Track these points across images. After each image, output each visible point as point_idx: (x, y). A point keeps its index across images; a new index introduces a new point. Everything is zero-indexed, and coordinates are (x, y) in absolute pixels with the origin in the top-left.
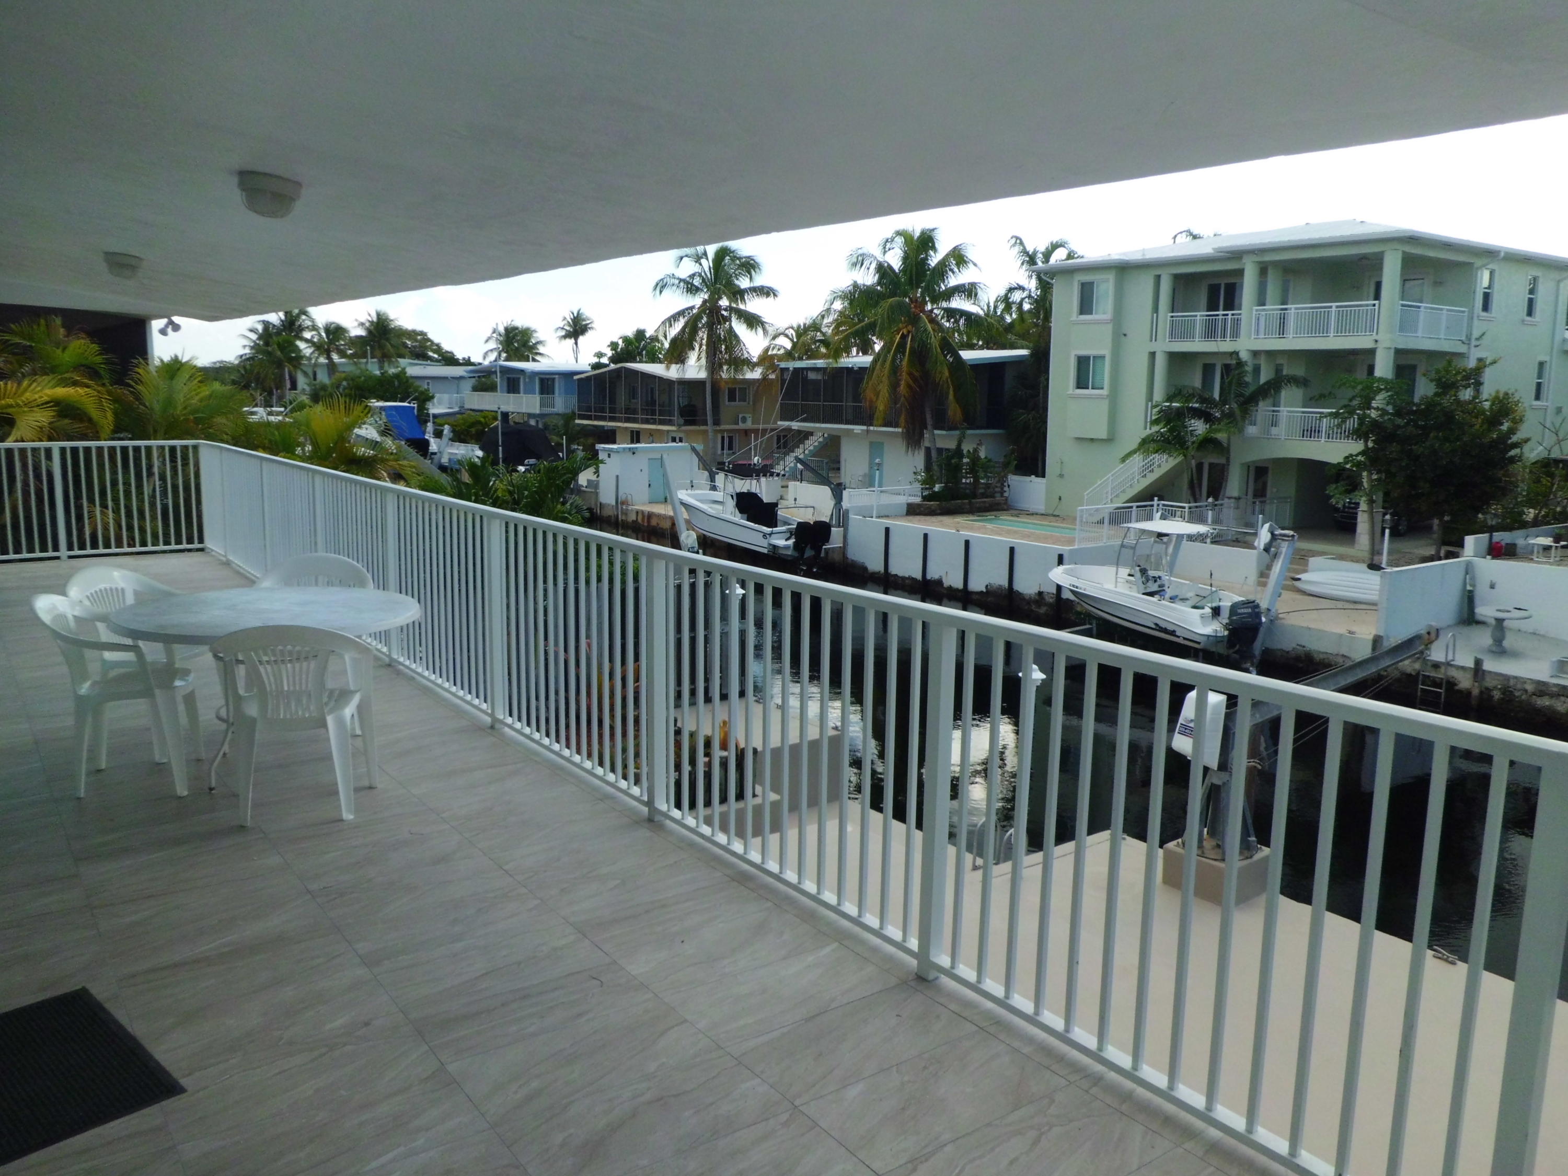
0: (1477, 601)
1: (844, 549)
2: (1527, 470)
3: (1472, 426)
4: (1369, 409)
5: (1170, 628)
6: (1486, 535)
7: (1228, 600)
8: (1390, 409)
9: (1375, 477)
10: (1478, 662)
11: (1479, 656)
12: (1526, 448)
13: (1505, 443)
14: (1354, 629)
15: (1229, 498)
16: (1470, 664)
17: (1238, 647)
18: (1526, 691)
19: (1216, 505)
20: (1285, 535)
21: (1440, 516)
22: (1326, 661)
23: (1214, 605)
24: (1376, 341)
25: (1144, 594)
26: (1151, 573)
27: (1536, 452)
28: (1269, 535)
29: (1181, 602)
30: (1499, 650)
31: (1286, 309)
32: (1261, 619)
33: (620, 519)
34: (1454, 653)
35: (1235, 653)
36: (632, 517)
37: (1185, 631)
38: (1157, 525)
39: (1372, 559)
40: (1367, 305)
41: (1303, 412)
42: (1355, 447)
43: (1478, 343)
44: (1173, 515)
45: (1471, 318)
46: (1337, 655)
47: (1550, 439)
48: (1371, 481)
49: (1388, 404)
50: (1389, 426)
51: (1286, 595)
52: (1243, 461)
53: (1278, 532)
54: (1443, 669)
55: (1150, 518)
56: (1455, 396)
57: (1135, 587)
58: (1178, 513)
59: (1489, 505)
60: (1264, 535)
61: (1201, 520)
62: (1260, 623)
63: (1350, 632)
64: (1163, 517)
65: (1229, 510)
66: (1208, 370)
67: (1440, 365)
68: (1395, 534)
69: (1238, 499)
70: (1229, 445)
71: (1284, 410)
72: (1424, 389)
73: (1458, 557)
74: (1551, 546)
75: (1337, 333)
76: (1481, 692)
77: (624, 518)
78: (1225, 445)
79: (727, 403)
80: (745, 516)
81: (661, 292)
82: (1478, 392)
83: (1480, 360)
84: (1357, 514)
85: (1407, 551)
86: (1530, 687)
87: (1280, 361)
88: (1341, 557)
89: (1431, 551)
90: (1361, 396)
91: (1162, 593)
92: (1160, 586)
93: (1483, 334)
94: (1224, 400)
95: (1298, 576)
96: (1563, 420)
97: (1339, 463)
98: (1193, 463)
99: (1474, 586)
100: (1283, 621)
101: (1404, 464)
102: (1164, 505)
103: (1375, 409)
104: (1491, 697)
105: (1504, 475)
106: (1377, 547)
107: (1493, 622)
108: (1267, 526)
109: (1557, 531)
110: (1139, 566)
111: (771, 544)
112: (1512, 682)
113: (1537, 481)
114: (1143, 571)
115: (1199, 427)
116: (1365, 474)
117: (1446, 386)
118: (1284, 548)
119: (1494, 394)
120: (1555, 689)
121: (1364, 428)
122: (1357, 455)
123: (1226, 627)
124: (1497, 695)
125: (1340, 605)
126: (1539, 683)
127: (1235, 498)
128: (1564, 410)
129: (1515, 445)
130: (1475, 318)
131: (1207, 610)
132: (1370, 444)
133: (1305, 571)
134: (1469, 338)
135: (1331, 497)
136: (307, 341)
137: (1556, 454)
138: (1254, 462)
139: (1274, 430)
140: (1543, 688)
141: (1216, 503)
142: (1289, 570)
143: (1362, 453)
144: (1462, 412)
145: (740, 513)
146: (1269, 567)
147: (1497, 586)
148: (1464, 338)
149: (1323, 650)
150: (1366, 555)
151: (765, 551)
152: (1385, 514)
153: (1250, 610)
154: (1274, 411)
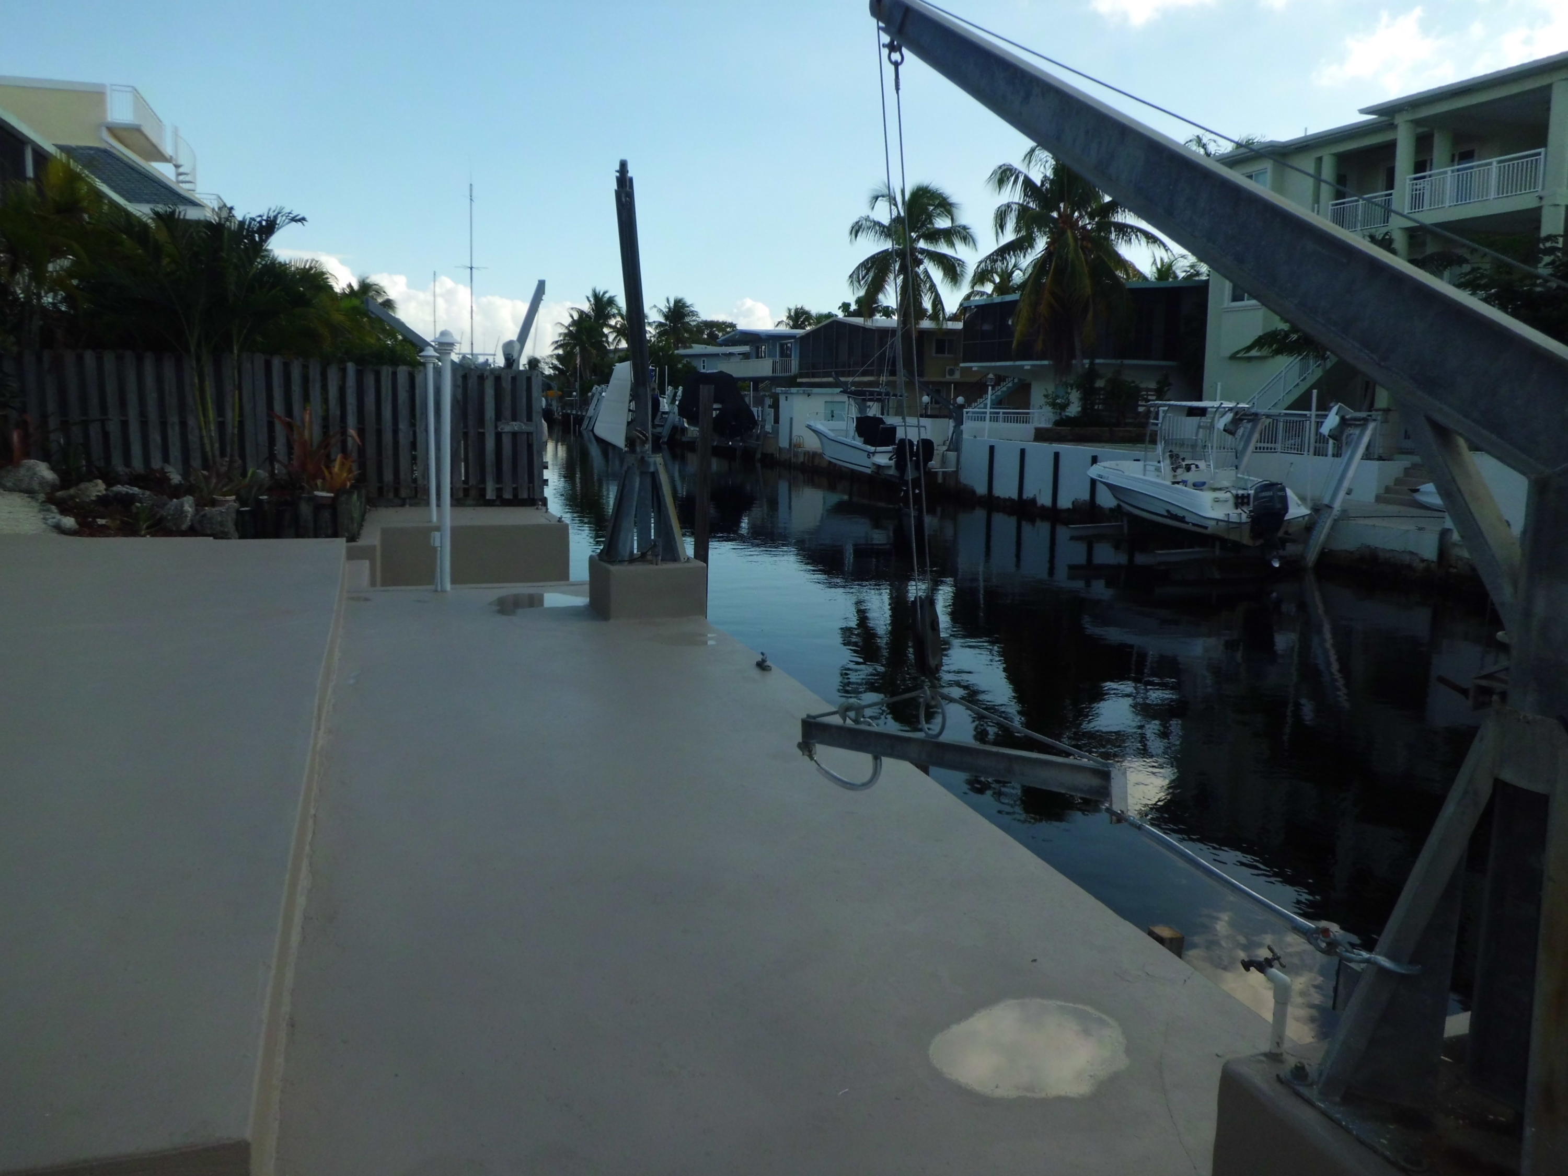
1: (956, 473)
5: (1180, 513)
14: (1425, 526)
20: (1357, 419)
22: (1392, 559)
23: (1242, 492)
24: (1541, 198)
25: (1171, 482)
26: (1187, 460)
28: (1337, 419)
31: (1442, 174)
33: (792, 461)
36: (801, 459)
37: (1195, 516)
40: (1533, 155)
46: (1404, 552)
53: (1350, 415)
60: (1331, 419)
63: (1419, 529)
75: (1498, 194)
77: (795, 460)
79: (934, 355)
80: (863, 439)
81: (856, 236)
108: (1335, 408)
110: (1170, 451)
111: (874, 464)
114: (1175, 457)
118: (1356, 434)
123: (1249, 514)
136: (611, 327)
145: (859, 436)
149: (1388, 548)
151: (869, 471)
153: (1271, 494)
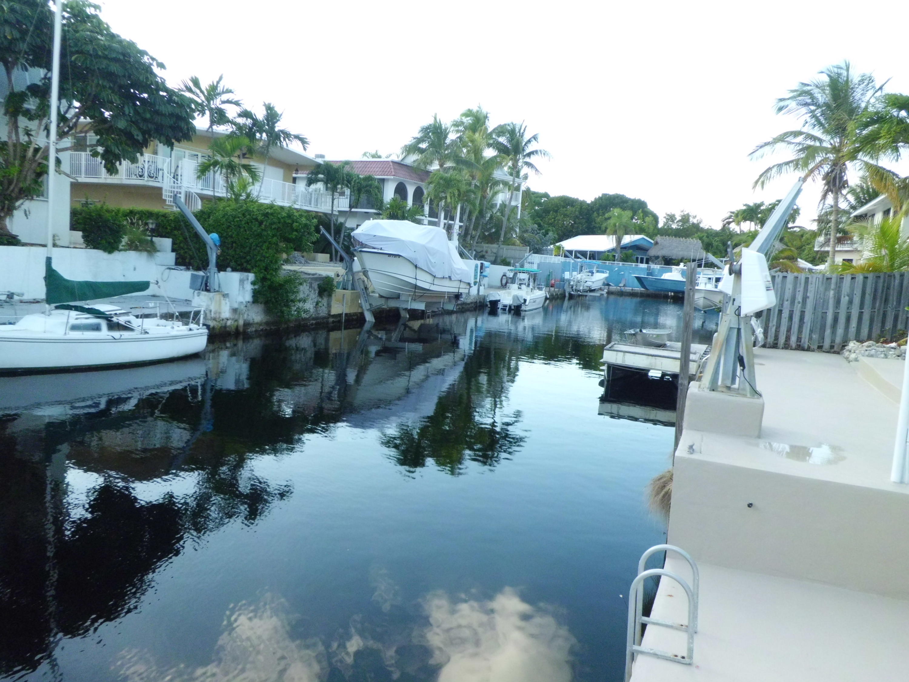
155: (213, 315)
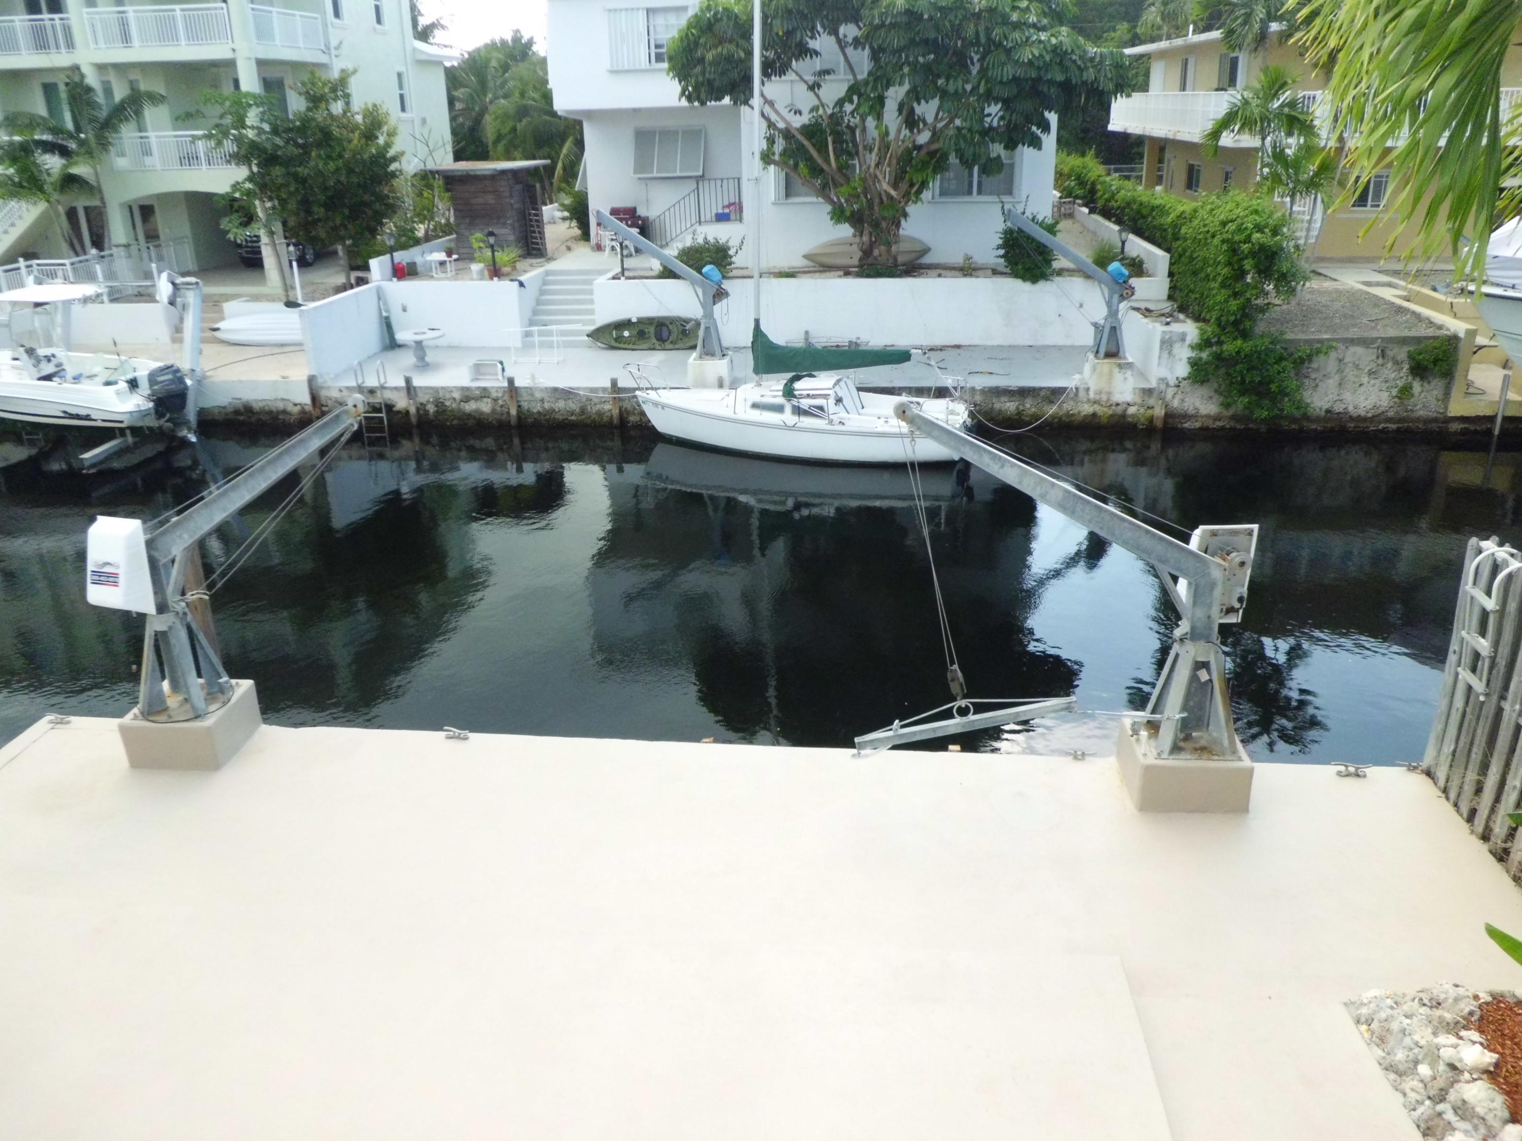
0: (395, 327)
2: (409, 184)
3: (350, 141)
4: (244, 126)
5: (83, 412)
6: (388, 256)
7: (144, 368)
8: (266, 127)
9: (269, 205)
10: (408, 381)
11: (407, 375)
12: (404, 160)
13: (384, 156)
14: (286, 374)
15: (116, 246)
16: (402, 383)
17: (168, 416)
18: (454, 399)
19: (103, 257)
20: (188, 284)
21: (342, 239)
22: (267, 408)
23: (130, 376)
24: (234, 51)
25: (40, 379)
26: (42, 352)
27: (413, 165)
28: (170, 286)
29: (88, 381)
30: (423, 365)
31: (123, 12)
32: (185, 384)
34: (385, 377)
35: (167, 421)
37: (101, 412)
38: (32, 292)
39: (287, 296)
40: (216, 9)
41: (176, 136)
42: (240, 173)
43: (337, 53)
44: (52, 275)
45: (325, 25)
46: (276, 400)
47: (422, 151)
48: (266, 210)
49: (262, 120)
50: (268, 146)
51: (208, 349)
52: (122, 201)
53: (179, 280)
54: (379, 394)
55: (21, 285)
56: (328, 110)
57: (25, 373)
58: (60, 273)
59: (382, 224)
60: (164, 288)
61: (91, 277)
62: (186, 388)
63: (283, 378)
64: (39, 282)
65: (122, 263)
66: (49, 90)
67: (306, 77)
68: (303, 263)
69: (127, 246)
70: (98, 182)
71: (153, 136)
72: (296, 104)
73: (367, 283)
74: (445, 261)
75: (189, 41)
76: (418, 409)
78: (94, 184)
82: (348, 104)
83: (343, 71)
84: (259, 247)
85: (320, 281)
86: (457, 395)
87: (134, 75)
88: (256, 298)
89: (341, 279)
90: (231, 114)
91: (61, 374)
92: (57, 366)
93: (341, 43)
94: (78, 129)
95: (216, 326)
96: (430, 131)
97: (227, 193)
98: (61, 209)
99: (388, 311)
100: (211, 379)
101: (292, 189)
102: (38, 265)
103: (250, 127)
104: (427, 412)
105: (390, 191)
106: (288, 282)
107: (413, 344)
108: (164, 276)
109: (448, 245)
110: (22, 346)
112: (441, 395)
113: (420, 195)
114: (30, 352)
115: (53, 163)
116: (257, 203)
117: (316, 100)
118: (191, 298)
119: (363, 107)
120: (477, 392)
121: (243, 152)
122: (243, 183)
123: (149, 398)
124: (431, 409)
125: (267, 350)
126: (463, 389)
127: (125, 246)
128: (428, 121)
129: (394, 159)
130: (329, 25)
131: (123, 385)
132: (255, 169)
133: (222, 319)
134: (327, 46)
135: (228, 232)
137: (430, 166)
138: (135, 200)
139: (148, 160)
140: (467, 393)
141: (102, 254)
142: (203, 320)
143: (250, 179)
144: (338, 127)
146: (181, 320)
147: (408, 309)
148: (323, 47)
149: (260, 398)
150: (280, 291)
152: (288, 245)
153: (170, 377)
154: (141, 138)
155: (1092, 395)
